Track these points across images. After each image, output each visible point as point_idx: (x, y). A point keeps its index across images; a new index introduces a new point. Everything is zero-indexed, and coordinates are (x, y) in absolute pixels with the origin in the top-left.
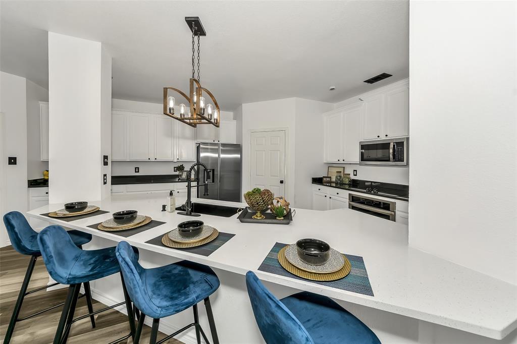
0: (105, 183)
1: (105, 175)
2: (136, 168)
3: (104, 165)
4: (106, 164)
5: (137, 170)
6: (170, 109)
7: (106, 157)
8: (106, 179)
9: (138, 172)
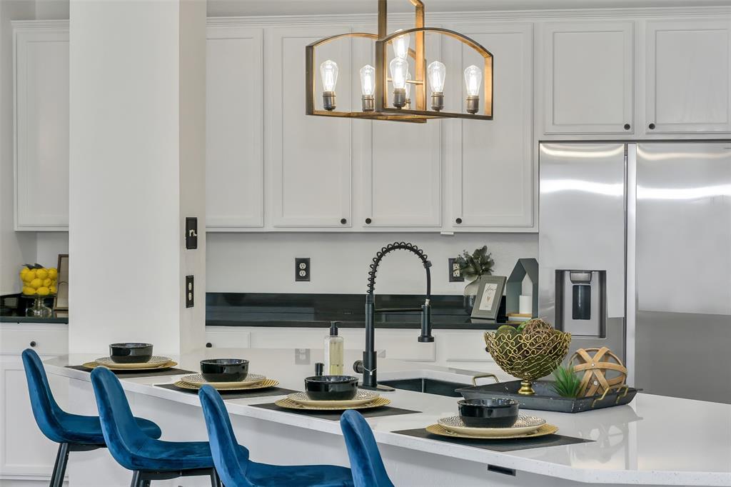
0: (190, 303)
1: (190, 279)
2: (299, 261)
3: (188, 247)
4: (191, 243)
5: (303, 268)
6: (327, 96)
7: (191, 223)
8: (192, 291)
9: (307, 278)
